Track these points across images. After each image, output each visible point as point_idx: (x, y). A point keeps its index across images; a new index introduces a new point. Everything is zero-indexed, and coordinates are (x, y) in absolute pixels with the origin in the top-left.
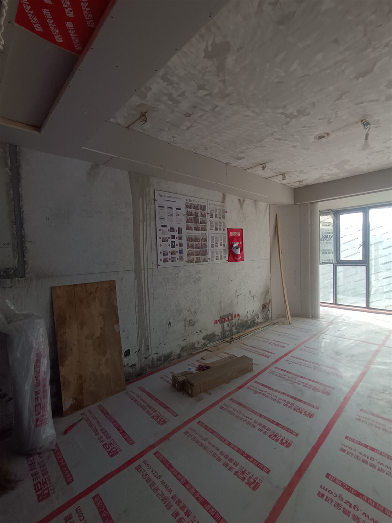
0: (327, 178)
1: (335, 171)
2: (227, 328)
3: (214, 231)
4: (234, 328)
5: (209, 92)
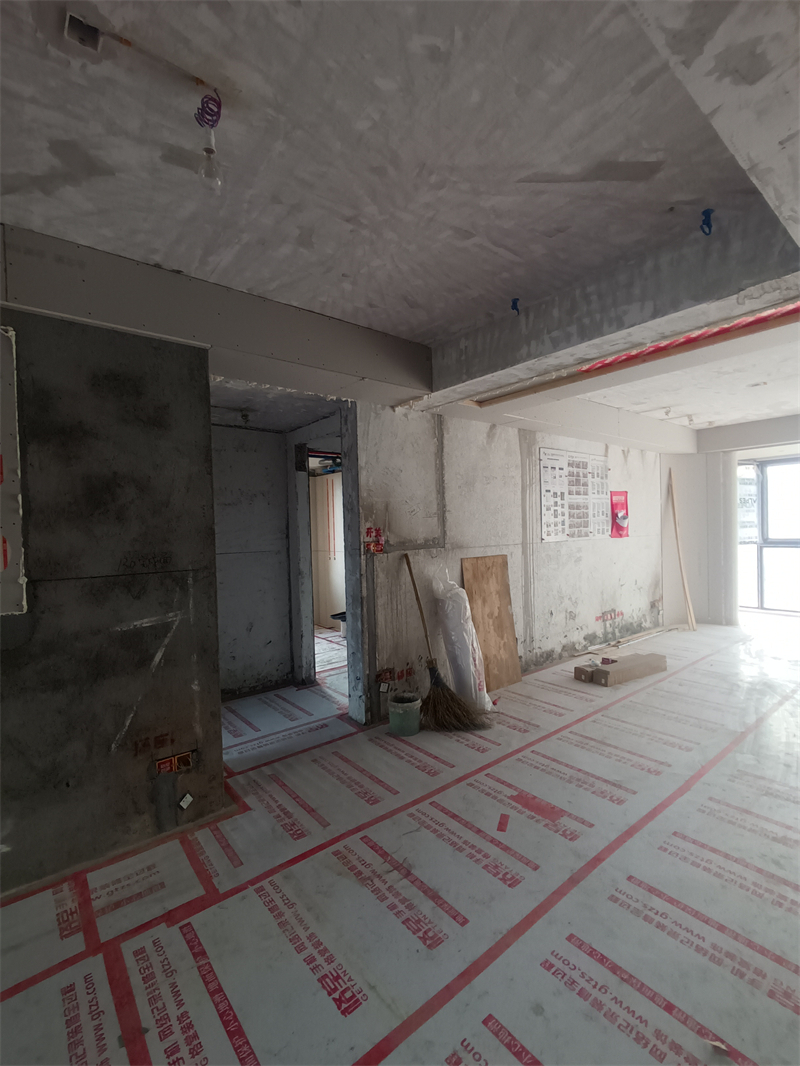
2: (610, 630)
3: (596, 496)
4: (617, 630)
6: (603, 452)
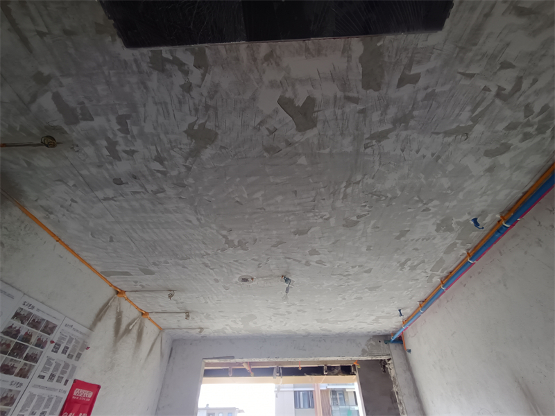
0: (229, 331)
1: (240, 326)
3: (44, 382)
5: (165, 170)
6: (89, 322)
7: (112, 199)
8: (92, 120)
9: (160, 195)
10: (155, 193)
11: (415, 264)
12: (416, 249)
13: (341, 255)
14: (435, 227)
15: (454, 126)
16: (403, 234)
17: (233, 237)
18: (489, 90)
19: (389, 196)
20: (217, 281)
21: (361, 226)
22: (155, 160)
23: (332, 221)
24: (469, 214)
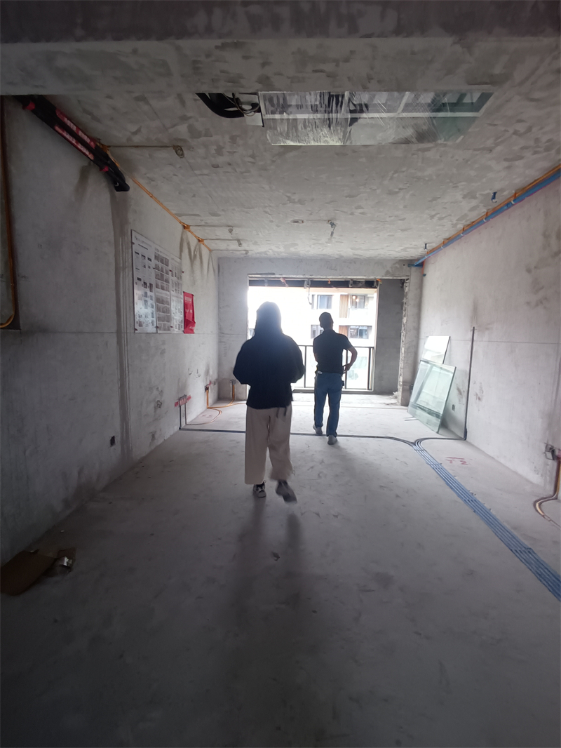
0: (270, 253)
1: (282, 249)
3: (174, 293)
5: (254, 161)
6: (178, 253)
7: (206, 175)
8: (211, 136)
9: (245, 174)
10: (242, 173)
11: (444, 216)
12: (445, 208)
13: (382, 210)
14: (462, 196)
15: (482, 146)
16: (435, 199)
17: (296, 197)
18: (508, 131)
19: (427, 179)
20: (272, 221)
21: (401, 194)
22: (250, 156)
23: (378, 191)
24: (491, 189)
